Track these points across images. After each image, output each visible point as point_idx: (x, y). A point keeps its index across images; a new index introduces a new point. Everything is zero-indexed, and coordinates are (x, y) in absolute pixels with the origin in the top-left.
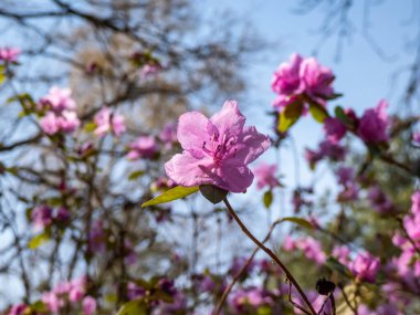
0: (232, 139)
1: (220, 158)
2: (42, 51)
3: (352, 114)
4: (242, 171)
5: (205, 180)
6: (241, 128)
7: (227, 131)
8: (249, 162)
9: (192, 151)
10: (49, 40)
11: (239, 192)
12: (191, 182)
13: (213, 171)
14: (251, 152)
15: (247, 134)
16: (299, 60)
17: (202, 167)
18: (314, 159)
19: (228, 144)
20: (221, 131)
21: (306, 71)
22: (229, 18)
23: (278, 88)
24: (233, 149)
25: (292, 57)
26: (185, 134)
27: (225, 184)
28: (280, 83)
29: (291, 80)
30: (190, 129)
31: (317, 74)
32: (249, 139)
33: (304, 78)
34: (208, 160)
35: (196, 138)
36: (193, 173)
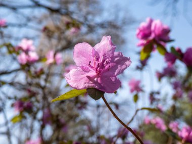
0: (107, 60)
1: (100, 71)
2: (25, 25)
3: (179, 51)
4: (113, 79)
5: (90, 85)
6: (113, 53)
7: (104, 55)
8: (118, 74)
9: (82, 67)
10: (29, 19)
11: (111, 92)
12: (81, 86)
13: (95, 79)
14: (119, 68)
15: (116, 57)
16: (151, 21)
17: (88, 77)
18: (160, 76)
19: (105, 63)
20: (101, 55)
21: (155, 27)
22: (117, 8)
23: (140, 36)
24: (108, 65)
25: (148, 20)
26: (78, 57)
27: (103, 88)
28: (141, 34)
29: (147, 32)
30: (81, 54)
31: (161, 29)
32: (118, 60)
33: (154, 31)
34: (93, 73)
35: (85, 59)
36: (83, 81)
